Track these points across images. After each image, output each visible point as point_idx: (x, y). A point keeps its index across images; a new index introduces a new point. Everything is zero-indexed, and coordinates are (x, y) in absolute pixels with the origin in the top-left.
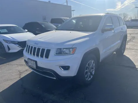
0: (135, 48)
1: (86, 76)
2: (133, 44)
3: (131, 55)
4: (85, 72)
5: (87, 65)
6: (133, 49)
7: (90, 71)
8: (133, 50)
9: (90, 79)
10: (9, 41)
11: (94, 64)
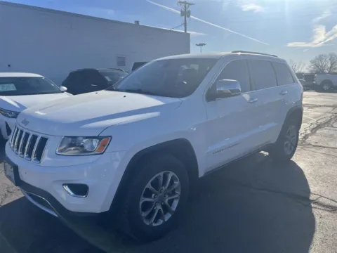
0: (332, 144)
1: (144, 214)
2: (331, 132)
3: (311, 163)
4: (141, 203)
5: (149, 186)
6: (324, 147)
7: (161, 201)
8: (324, 151)
9: (161, 222)
10: (10, 112)
11: (177, 183)
